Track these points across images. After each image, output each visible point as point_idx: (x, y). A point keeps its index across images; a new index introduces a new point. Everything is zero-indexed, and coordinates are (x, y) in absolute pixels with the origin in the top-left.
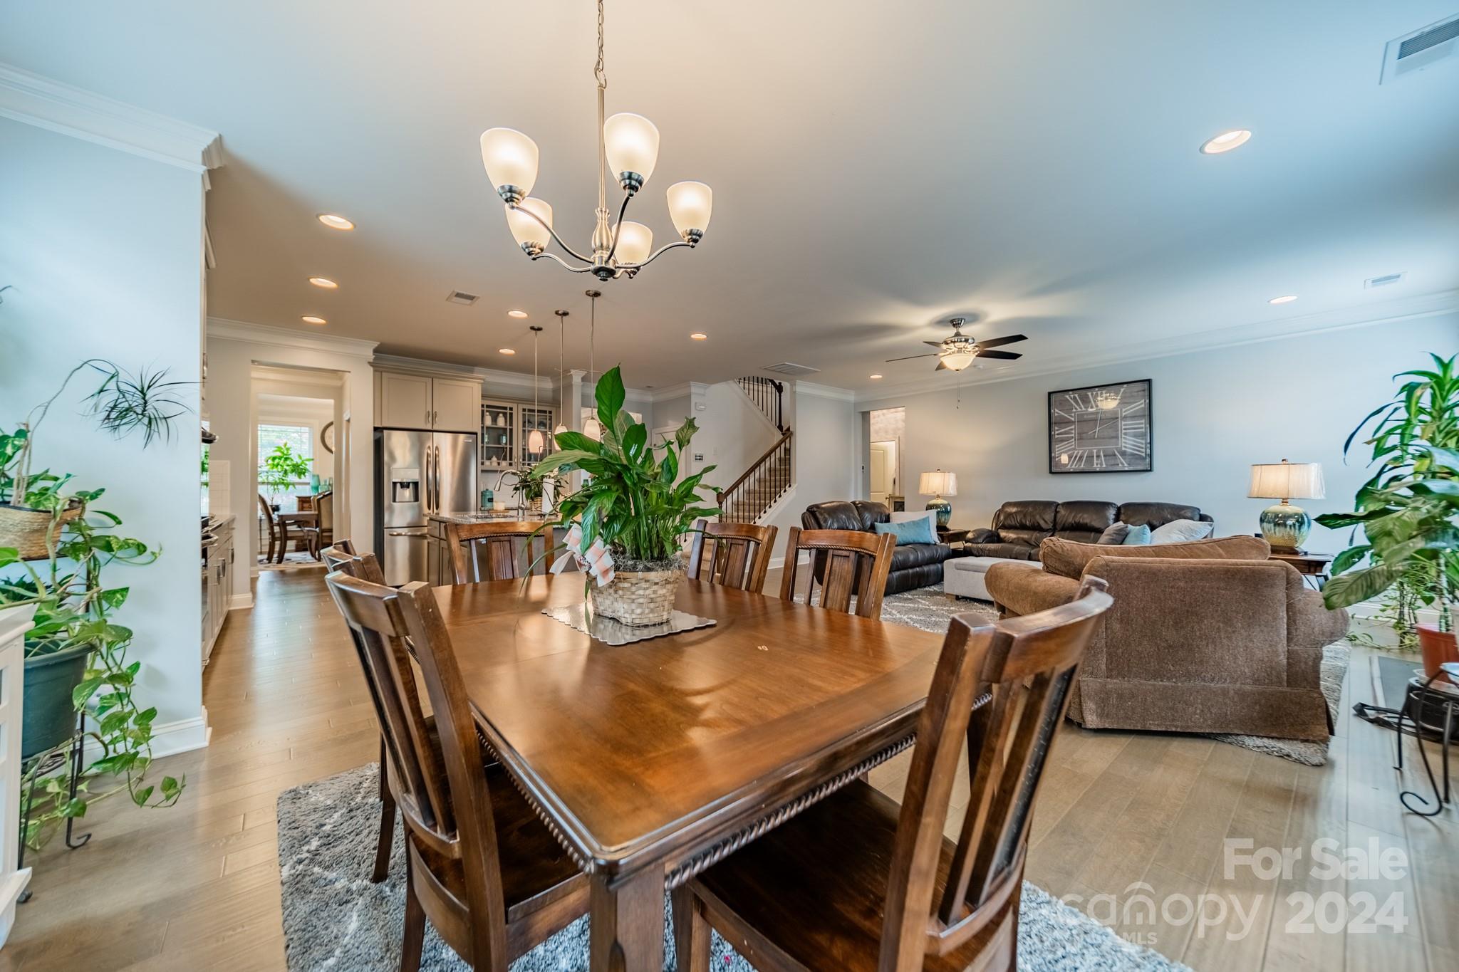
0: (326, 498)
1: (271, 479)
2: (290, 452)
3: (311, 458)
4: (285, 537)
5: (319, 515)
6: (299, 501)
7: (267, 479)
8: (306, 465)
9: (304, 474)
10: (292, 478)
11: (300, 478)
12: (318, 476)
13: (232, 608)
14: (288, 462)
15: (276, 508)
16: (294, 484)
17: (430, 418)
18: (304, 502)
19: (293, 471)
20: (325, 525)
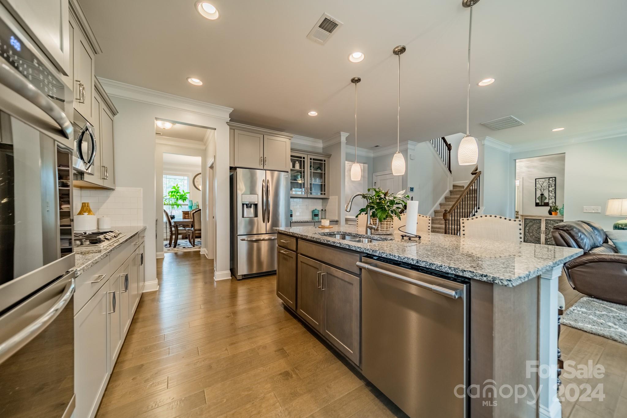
0: (197, 213)
1: (171, 202)
2: (179, 189)
3: (189, 192)
4: (177, 234)
5: (193, 222)
6: (183, 214)
7: (169, 202)
8: (186, 195)
9: (185, 200)
10: (180, 202)
11: (184, 202)
12: (192, 201)
13: (144, 291)
14: (179, 194)
15: (173, 217)
16: (181, 205)
17: (262, 163)
18: (186, 214)
19: (181, 198)
20: (197, 227)
